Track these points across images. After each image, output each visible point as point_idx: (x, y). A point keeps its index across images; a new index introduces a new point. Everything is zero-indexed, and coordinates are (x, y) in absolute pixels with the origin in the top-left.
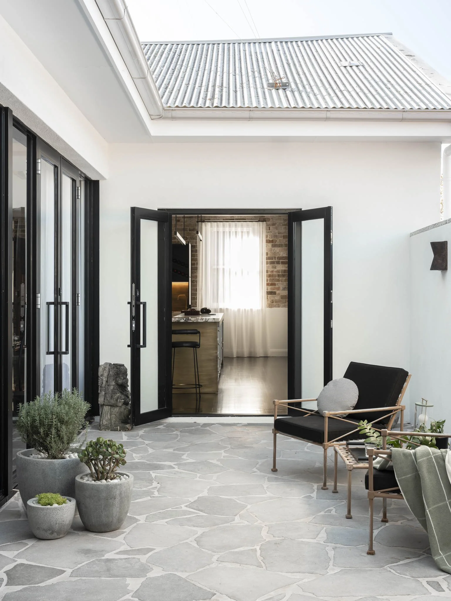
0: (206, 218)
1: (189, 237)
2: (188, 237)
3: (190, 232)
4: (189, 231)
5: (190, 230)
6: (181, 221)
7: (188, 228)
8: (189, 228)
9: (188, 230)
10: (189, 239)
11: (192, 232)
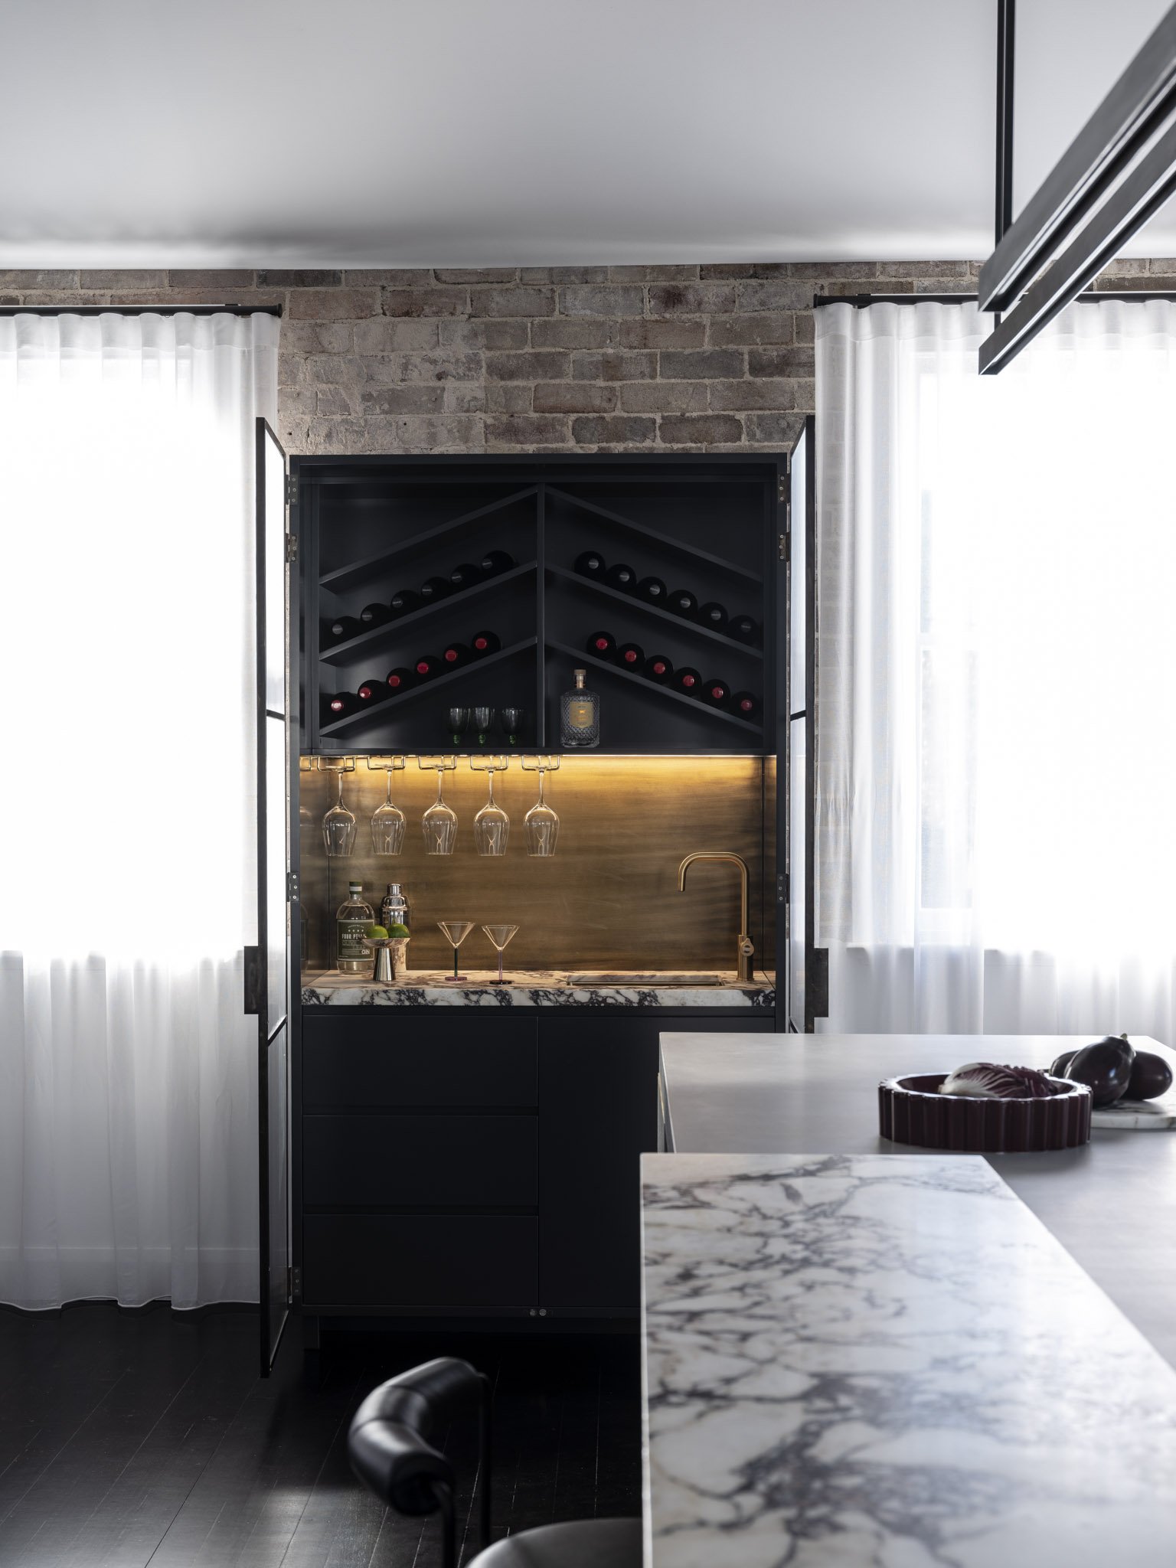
0: (881, 279)
1: (749, 419)
2: (741, 416)
3: (759, 381)
4: (748, 377)
5: (757, 369)
6: (691, 297)
7: (745, 349)
8: (751, 353)
9: (746, 367)
10: (752, 436)
11: (777, 379)
